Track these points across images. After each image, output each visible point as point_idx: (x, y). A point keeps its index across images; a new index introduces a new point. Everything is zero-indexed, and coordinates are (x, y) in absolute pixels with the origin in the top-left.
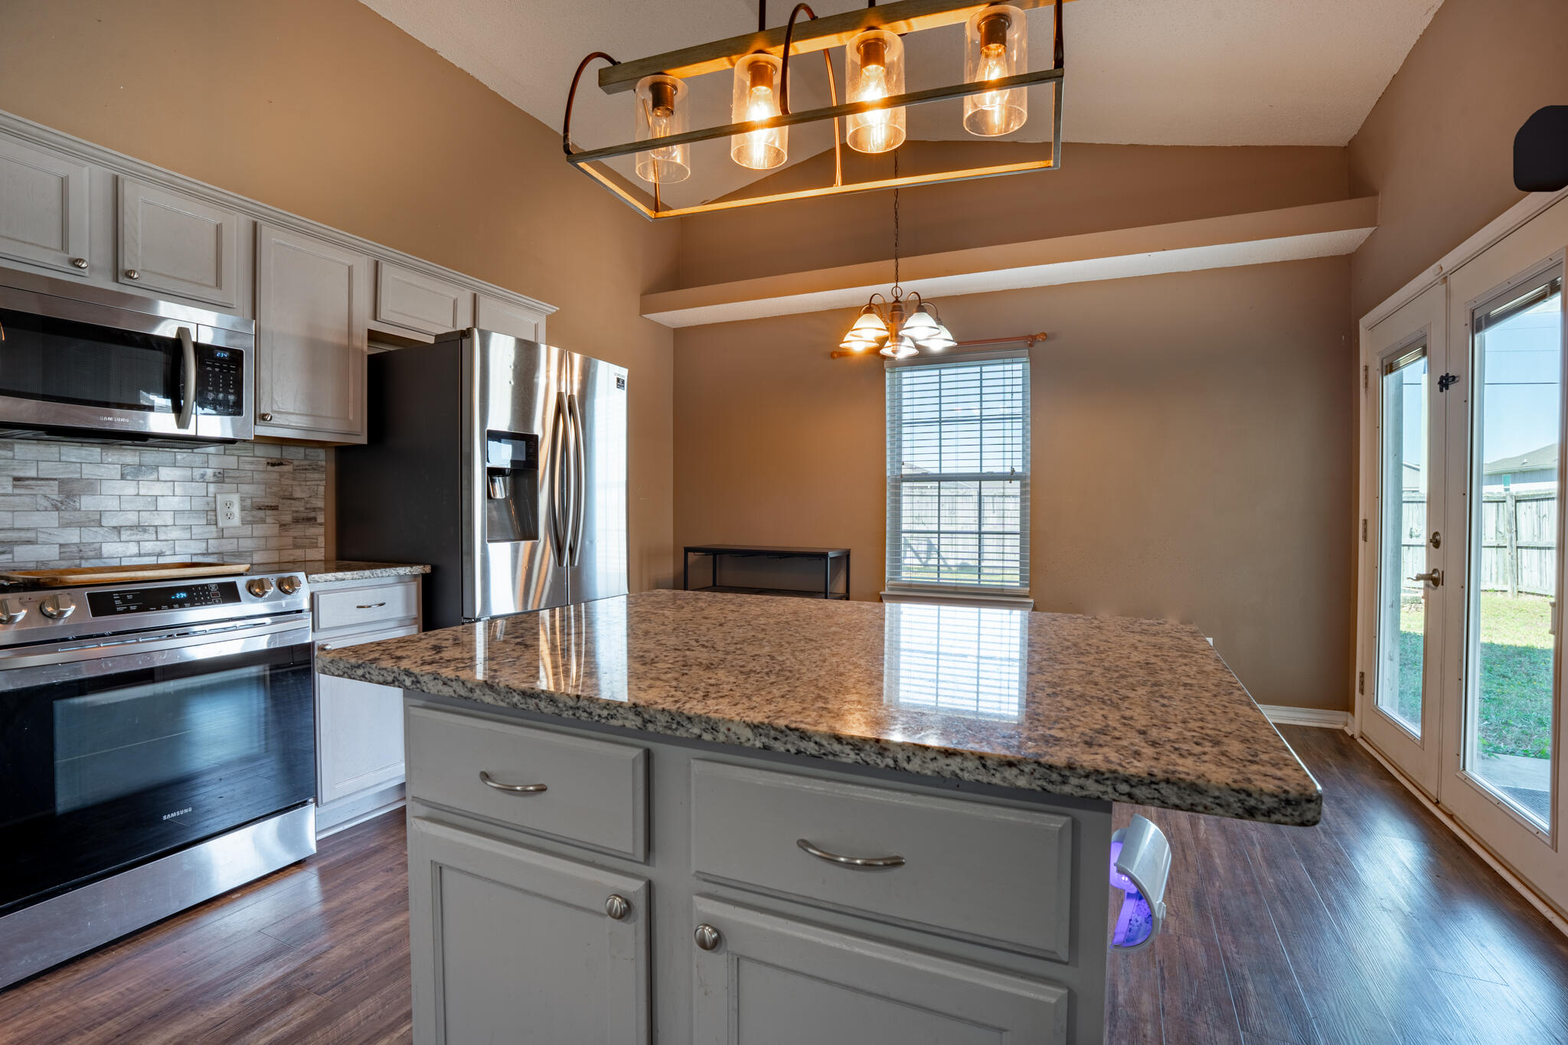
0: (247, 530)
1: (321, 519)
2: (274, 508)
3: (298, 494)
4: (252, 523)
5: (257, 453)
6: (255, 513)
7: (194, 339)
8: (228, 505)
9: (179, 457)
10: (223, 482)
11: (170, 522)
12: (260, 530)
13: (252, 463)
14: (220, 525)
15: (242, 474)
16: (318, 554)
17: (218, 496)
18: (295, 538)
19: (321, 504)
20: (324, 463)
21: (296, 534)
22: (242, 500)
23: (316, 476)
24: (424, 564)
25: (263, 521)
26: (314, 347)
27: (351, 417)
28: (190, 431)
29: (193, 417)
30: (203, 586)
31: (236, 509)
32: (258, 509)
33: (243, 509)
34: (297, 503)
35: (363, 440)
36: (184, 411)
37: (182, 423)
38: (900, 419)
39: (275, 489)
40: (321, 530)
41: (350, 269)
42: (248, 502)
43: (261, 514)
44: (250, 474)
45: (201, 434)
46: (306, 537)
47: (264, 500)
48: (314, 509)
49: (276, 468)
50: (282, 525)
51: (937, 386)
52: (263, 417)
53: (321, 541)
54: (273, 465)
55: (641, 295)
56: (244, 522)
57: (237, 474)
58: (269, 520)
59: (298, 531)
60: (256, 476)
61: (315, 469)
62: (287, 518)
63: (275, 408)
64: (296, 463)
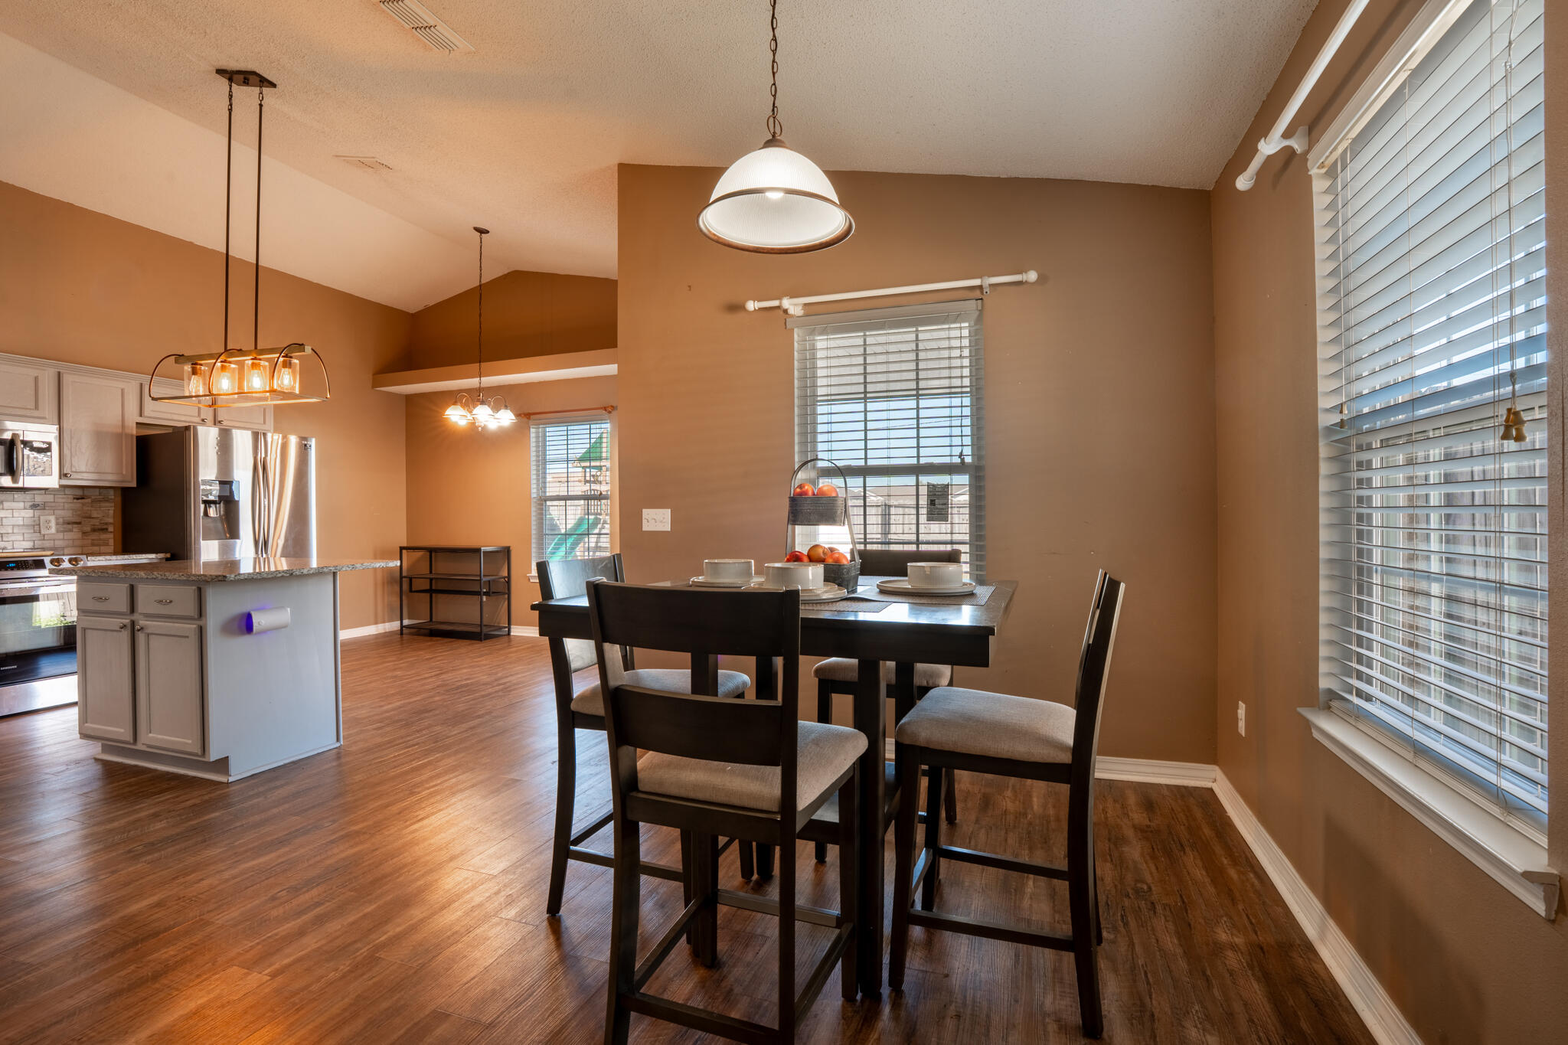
0: (61, 536)
1: (111, 529)
2: (79, 523)
3: (95, 515)
4: (64, 532)
5: (67, 492)
6: (65, 526)
7: (21, 438)
8: (48, 522)
9: (16, 496)
10: (44, 509)
11: (10, 531)
12: (69, 535)
13: (63, 498)
14: (43, 532)
15: (57, 504)
16: (112, 549)
17: (42, 517)
18: (93, 540)
19: (111, 520)
20: (113, 497)
21: (93, 538)
22: (57, 519)
23: (107, 504)
24: (166, 553)
25: (71, 531)
26: (100, 436)
27: (124, 473)
28: (20, 485)
29: (22, 477)
30: (24, 561)
31: (53, 524)
32: (67, 524)
33: (57, 524)
34: (94, 520)
35: (134, 485)
36: (16, 474)
37: (15, 481)
38: (545, 459)
39: (79, 513)
40: (112, 536)
41: (122, 390)
42: (61, 520)
43: (70, 526)
44: (62, 504)
45: (25, 486)
46: (100, 540)
47: (71, 519)
48: (106, 524)
49: (80, 501)
50: (84, 533)
51: (565, 438)
52: (66, 475)
53: (111, 542)
54: (78, 499)
55: (374, 375)
56: (58, 531)
57: (53, 504)
58: (74, 530)
59: (95, 536)
60: (66, 506)
61: (107, 500)
62: (88, 529)
63: (74, 470)
64: (93, 497)
